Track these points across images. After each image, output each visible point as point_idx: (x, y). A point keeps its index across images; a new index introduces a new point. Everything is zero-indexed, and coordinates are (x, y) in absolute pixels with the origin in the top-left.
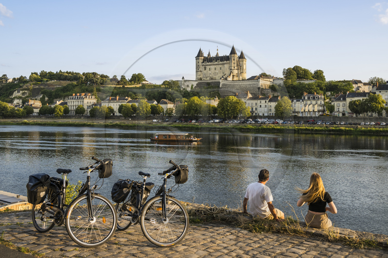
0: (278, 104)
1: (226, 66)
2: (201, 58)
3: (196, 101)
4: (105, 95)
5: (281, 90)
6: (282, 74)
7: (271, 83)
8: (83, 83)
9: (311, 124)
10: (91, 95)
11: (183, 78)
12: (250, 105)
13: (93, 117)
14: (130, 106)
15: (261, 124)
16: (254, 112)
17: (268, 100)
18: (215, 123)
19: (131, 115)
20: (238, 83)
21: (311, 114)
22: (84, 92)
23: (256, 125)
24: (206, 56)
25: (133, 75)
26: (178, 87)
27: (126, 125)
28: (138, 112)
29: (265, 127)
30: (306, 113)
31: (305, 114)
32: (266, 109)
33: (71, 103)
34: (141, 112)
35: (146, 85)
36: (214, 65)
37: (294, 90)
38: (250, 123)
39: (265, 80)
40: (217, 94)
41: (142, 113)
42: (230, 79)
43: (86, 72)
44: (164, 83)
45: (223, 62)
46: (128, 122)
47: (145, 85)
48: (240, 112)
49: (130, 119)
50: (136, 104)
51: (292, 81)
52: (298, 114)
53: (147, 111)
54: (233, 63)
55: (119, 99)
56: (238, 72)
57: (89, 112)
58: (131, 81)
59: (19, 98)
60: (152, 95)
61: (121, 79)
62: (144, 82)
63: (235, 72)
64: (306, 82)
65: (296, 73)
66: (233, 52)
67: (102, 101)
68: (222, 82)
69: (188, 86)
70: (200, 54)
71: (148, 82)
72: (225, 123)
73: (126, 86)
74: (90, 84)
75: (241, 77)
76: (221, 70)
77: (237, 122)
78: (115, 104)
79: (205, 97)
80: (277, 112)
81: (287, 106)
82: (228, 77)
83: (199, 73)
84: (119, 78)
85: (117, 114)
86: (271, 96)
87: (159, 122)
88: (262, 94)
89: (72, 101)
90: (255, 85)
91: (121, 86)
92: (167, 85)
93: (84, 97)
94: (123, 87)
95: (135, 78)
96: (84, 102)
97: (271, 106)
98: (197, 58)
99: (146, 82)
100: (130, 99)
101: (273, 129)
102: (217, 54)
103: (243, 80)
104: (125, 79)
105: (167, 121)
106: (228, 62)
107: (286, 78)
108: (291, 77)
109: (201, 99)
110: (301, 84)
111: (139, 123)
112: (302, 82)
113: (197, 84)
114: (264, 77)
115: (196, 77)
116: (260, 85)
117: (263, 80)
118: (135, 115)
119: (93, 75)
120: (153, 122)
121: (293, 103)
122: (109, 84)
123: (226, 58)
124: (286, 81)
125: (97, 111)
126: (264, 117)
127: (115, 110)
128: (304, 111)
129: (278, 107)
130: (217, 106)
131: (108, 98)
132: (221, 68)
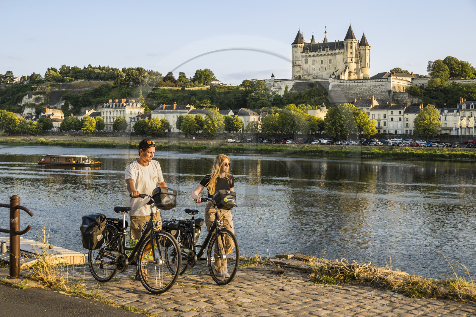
0: (420, 116)
1: (339, 58)
2: (300, 45)
3: (293, 111)
4: (157, 101)
5: (425, 95)
6: (427, 69)
7: (409, 83)
8: (123, 84)
9: (471, 147)
10: (135, 102)
11: (273, 76)
12: (376, 117)
13: (139, 134)
14: (194, 118)
15: (393, 147)
16: (381, 128)
17: (404, 110)
18: (322, 144)
19: (194, 132)
20: (357, 84)
21: (471, 131)
22: (124, 97)
23: (384, 149)
24: (309, 42)
25: (197, 71)
26: (264, 90)
27: (187, 147)
28: (206, 127)
29: (398, 150)
30: (463, 130)
31: (461, 132)
32: (400, 124)
33: (107, 114)
34: (209, 128)
35: (217, 87)
36: (320, 55)
37: (445, 94)
38: (375, 145)
39: (399, 79)
40: (324, 100)
41: (211, 129)
42: (345, 77)
43: (127, 67)
44: (243, 84)
45: (334, 52)
46: (191, 142)
47: (215, 86)
48: (361, 128)
49: (194, 138)
50: (203, 116)
51: (442, 81)
52: (450, 131)
53: (218, 125)
54: (349, 53)
55: (177, 108)
56: (357, 66)
57: (134, 127)
58: (194, 80)
59: (31, 106)
60: (226, 101)
61: (179, 77)
62: (213, 82)
63: (353, 66)
64: (464, 82)
65: (448, 68)
66: (350, 35)
67: (152, 111)
68: (332, 83)
69: (280, 88)
70: (299, 39)
71: (220, 83)
72: (337, 144)
73: (186, 89)
74: (133, 86)
75: (361, 75)
76: (331, 64)
77: (355, 144)
78: (171, 115)
79: (306, 105)
80: (417, 129)
81: (433, 119)
82: (341, 74)
83: (297, 68)
84: (176, 77)
85: (174, 129)
86: (409, 104)
87: (237, 143)
88: (395, 101)
89: (109, 110)
90: (384, 87)
91: (180, 88)
92: (249, 86)
93: (125, 104)
94: (183, 89)
95: (201, 76)
96: (126, 113)
97: (407, 119)
98: (294, 45)
99: (217, 82)
100: (193, 108)
101: (412, 154)
102: (325, 38)
103: (365, 79)
104: (185, 77)
105: (250, 141)
106: (342, 51)
107: (433, 76)
108: (440, 74)
109: (300, 108)
110: (455, 85)
111: (208, 144)
112: (458, 81)
113: (293, 85)
114: (398, 74)
115: (293, 74)
116: (392, 87)
117: (396, 79)
118: (200, 132)
119: (138, 72)
120: (227, 142)
121: (443, 114)
122: (162, 85)
123: (338, 45)
124: (431, 80)
125: (146, 125)
126: (396, 136)
127: (171, 124)
128: (461, 127)
129: (420, 120)
130: (325, 119)
131: (161, 106)
132: (330, 61)
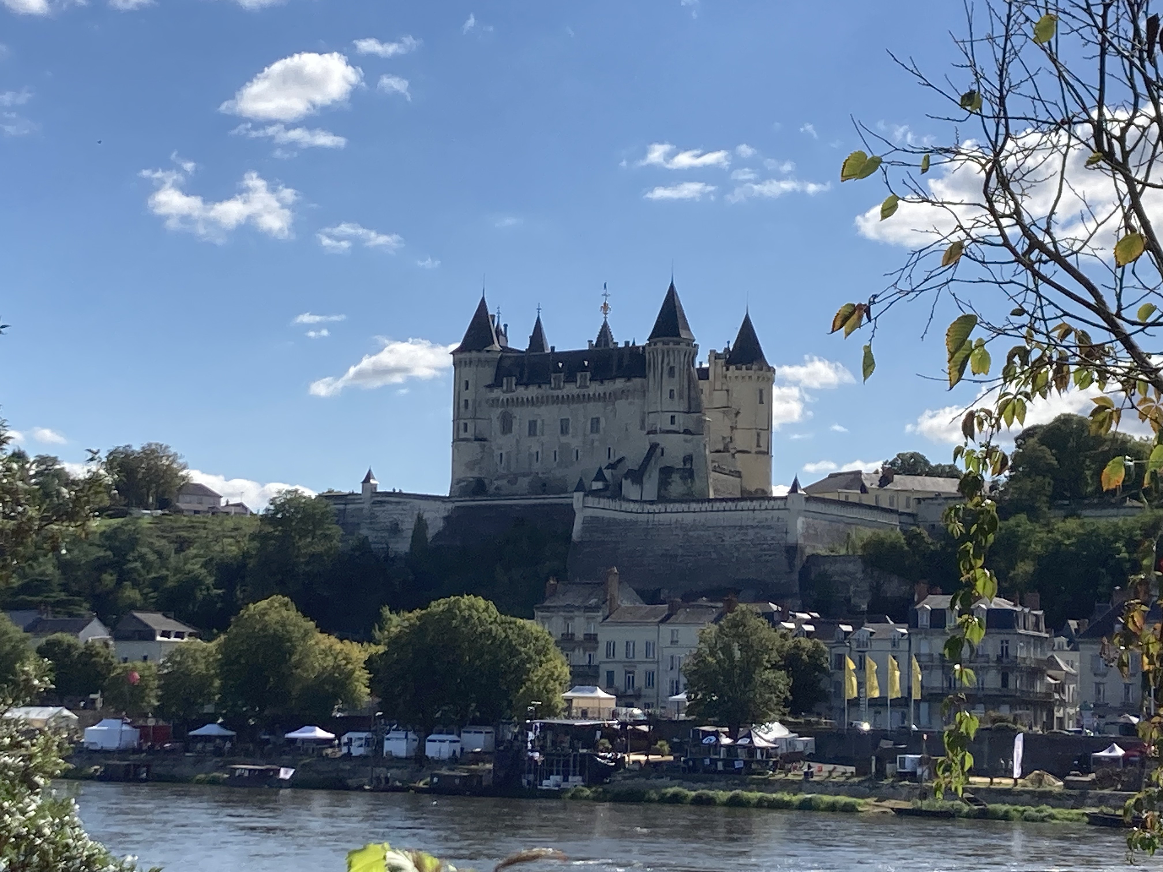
1: (628, 410)
11: (368, 480)
24: (521, 345)
36: (557, 400)
39: (842, 503)
42: (643, 489)
45: (609, 386)
54: (666, 394)
56: (694, 446)
63: (679, 447)
66: (670, 321)
70: (481, 331)
76: (596, 436)
82: (631, 476)
83: (473, 449)
90: (772, 533)
98: (462, 356)
113: (446, 518)
115: (454, 473)
123: (626, 362)
132: (595, 422)
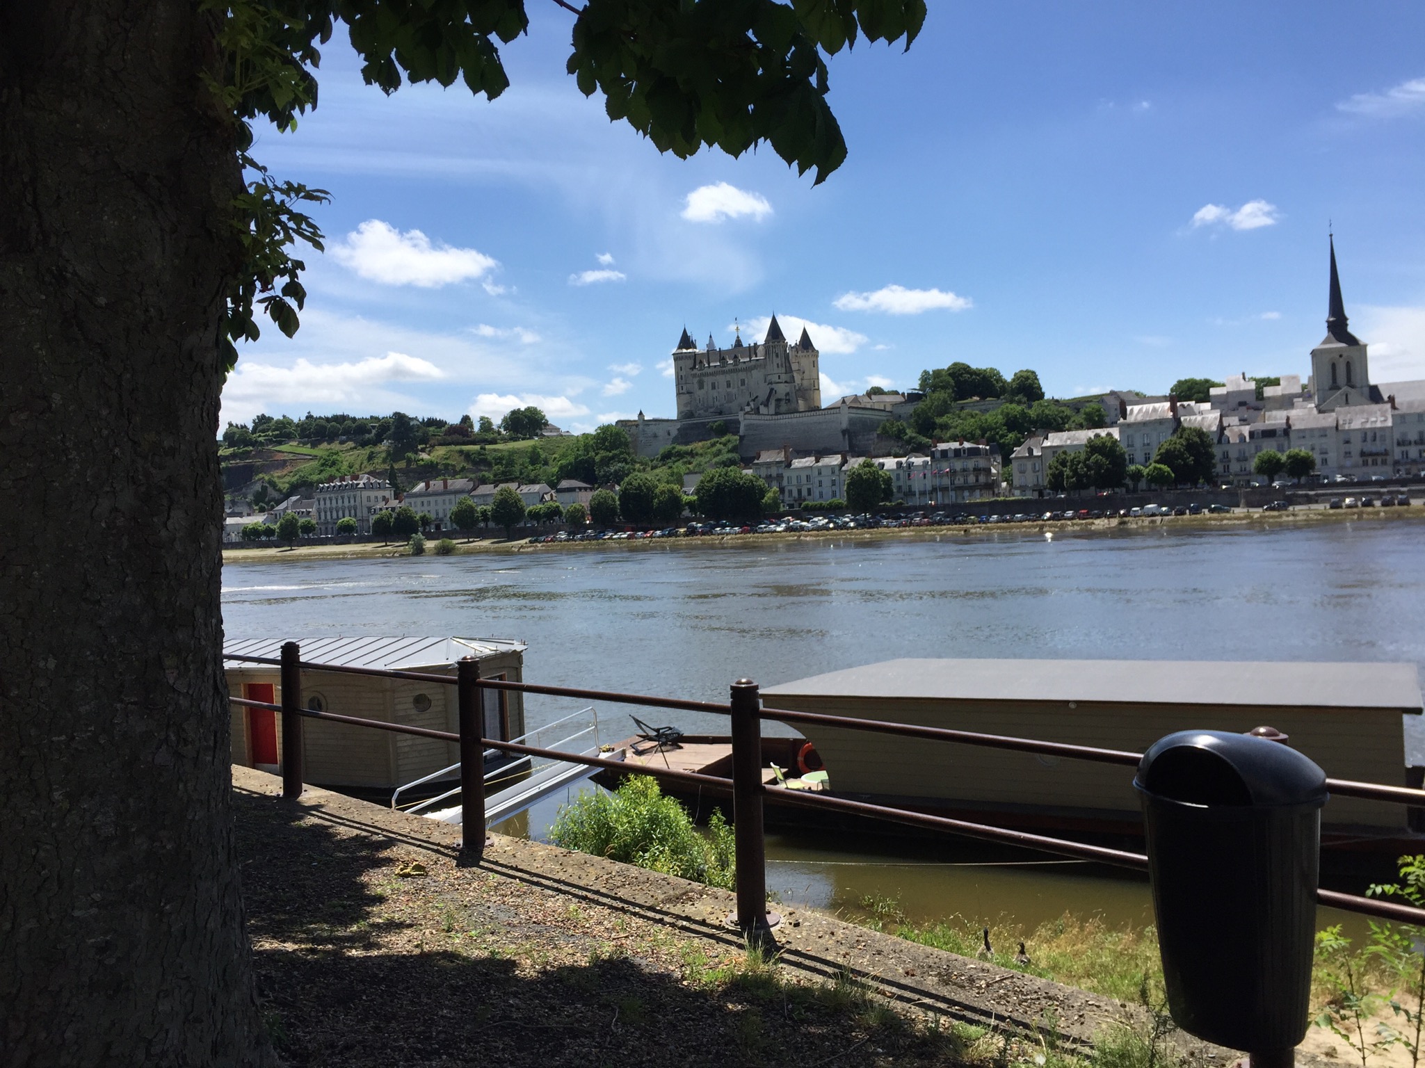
2: (688, 354)
11: (641, 414)
12: (794, 482)
16: (804, 500)
17: (840, 465)
25: (513, 412)
32: (835, 490)
33: (325, 504)
36: (724, 373)
42: (768, 409)
54: (775, 365)
56: (790, 388)
58: (505, 429)
62: (547, 433)
63: (783, 389)
66: (776, 333)
68: (745, 421)
69: (655, 436)
76: (743, 387)
82: (762, 404)
83: (686, 398)
85: (447, 524)
89: (327, 496)
91: (479, 447)
94: (483, 448)
95: (520, 421)
96: (359, 499)
102: (739, 339)
104: (490, 424)
106: (762, 361)
113: (678, 429)
115: (678, 409)
117: (857, 408)
121: (905, 468)
132: (743, 382)
